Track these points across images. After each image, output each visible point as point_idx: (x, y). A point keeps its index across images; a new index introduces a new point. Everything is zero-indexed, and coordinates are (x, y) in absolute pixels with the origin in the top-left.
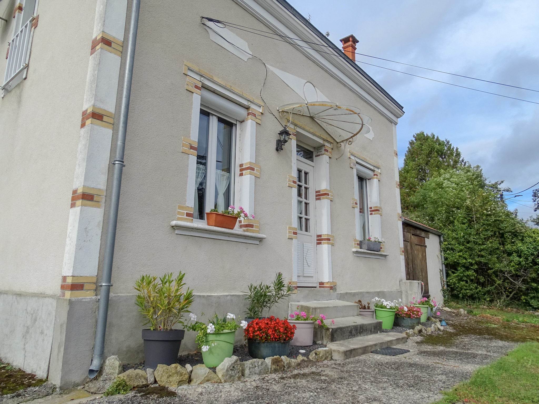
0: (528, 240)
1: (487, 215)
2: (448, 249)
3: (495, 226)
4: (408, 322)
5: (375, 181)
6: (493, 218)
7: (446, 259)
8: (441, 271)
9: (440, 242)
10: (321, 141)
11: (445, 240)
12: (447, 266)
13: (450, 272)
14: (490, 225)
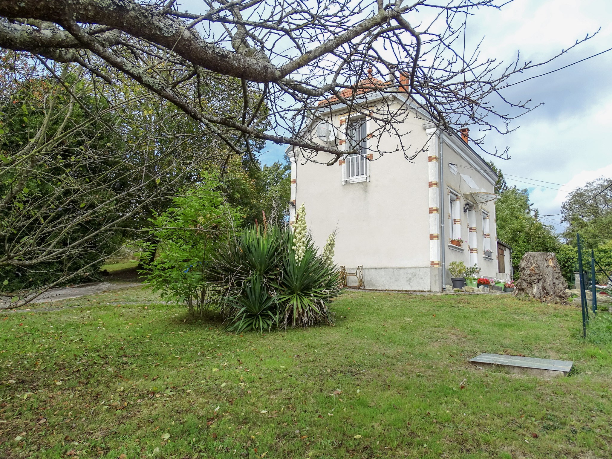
0: (561, 252)
1: (538, 237)
2: (515, 257)
3: (543, 244)
4: (509, 289)
5: (488, 220)
6: (542, 239)
7: (513, 263)
8: (511, 270)
9: (510, 252)
10: (472, 204)
11: (513, 252)
12: (513, 267)
13: (516, 271)
14: (540, 243)
